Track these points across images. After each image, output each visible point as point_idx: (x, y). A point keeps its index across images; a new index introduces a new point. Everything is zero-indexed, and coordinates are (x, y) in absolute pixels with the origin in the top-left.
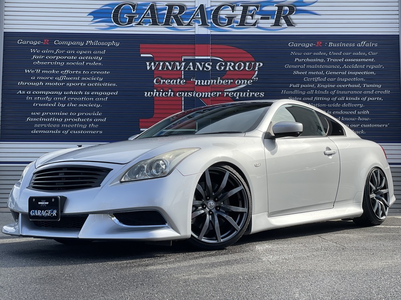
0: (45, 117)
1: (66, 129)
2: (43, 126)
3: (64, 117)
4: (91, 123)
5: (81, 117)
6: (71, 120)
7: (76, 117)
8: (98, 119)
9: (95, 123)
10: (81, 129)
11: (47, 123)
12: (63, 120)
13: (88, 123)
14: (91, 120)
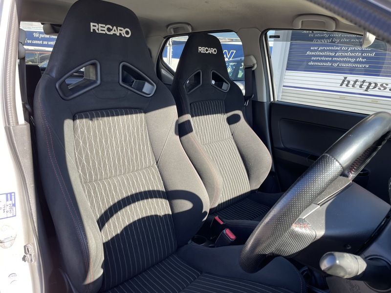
0: (321, 51)
1: (336, 62)
2: (318, 59)
3: (336, 51)
4: (359, 57)
5: (352, 51)
6: (342, 54)
7: (347, 51)
8: (367, 53)
9: (363, 58)
10: (349, 62)
11: (321, 56)
12: (335, 54)
13: (356, 57)
14: (360, 54)
